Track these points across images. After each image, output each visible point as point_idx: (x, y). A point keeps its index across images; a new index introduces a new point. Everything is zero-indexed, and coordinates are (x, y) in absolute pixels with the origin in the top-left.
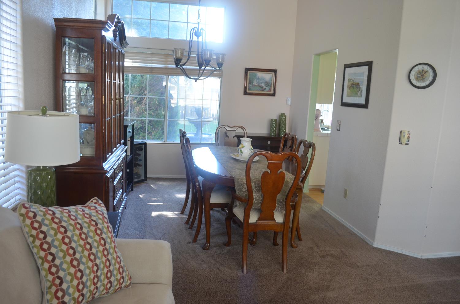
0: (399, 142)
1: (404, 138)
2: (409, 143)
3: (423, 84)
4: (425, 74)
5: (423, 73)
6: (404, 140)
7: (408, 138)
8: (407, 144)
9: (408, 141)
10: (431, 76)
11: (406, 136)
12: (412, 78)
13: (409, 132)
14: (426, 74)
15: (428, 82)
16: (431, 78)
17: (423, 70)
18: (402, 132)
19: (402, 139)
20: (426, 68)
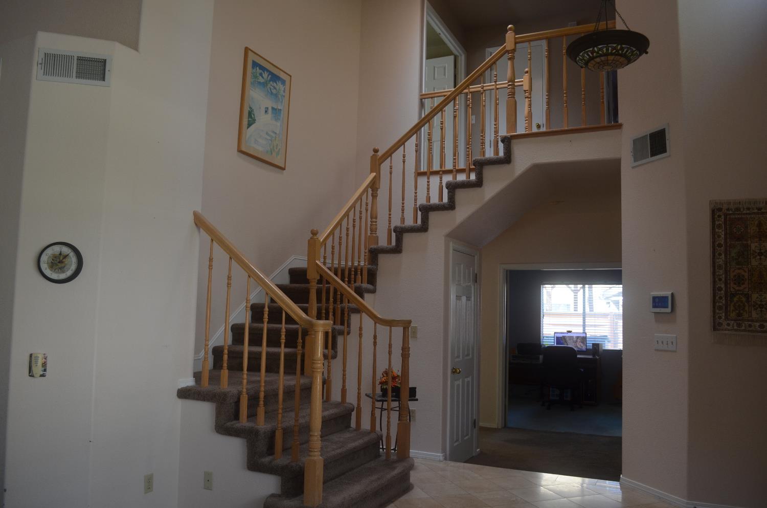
0: (30, 373)
1: (36, 365)
2: (47, 373)
3: (62, 276)
4: (64, 260)
5: (61, 258)
6: (38, 370)
7: (44, 365)
8: (42, 376)
9: (45, 370)
10: (73, 263)
11: (40, 362)
12: (44, 267)
13: (44, 354)
14: (66, 259)
15: (69, 273)
16: (73, 267)
17: (60, 254)
18: (33, 355)
19: (34, 368)
20: (66, 250)
